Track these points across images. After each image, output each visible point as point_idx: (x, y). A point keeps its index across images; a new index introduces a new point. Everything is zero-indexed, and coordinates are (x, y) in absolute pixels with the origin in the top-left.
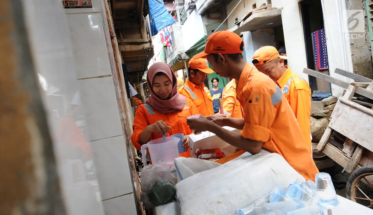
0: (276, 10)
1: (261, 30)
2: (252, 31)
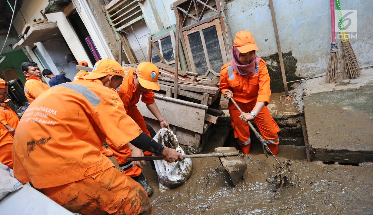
0: (52, 23)
1: (51, 40)
2: (42, 42)
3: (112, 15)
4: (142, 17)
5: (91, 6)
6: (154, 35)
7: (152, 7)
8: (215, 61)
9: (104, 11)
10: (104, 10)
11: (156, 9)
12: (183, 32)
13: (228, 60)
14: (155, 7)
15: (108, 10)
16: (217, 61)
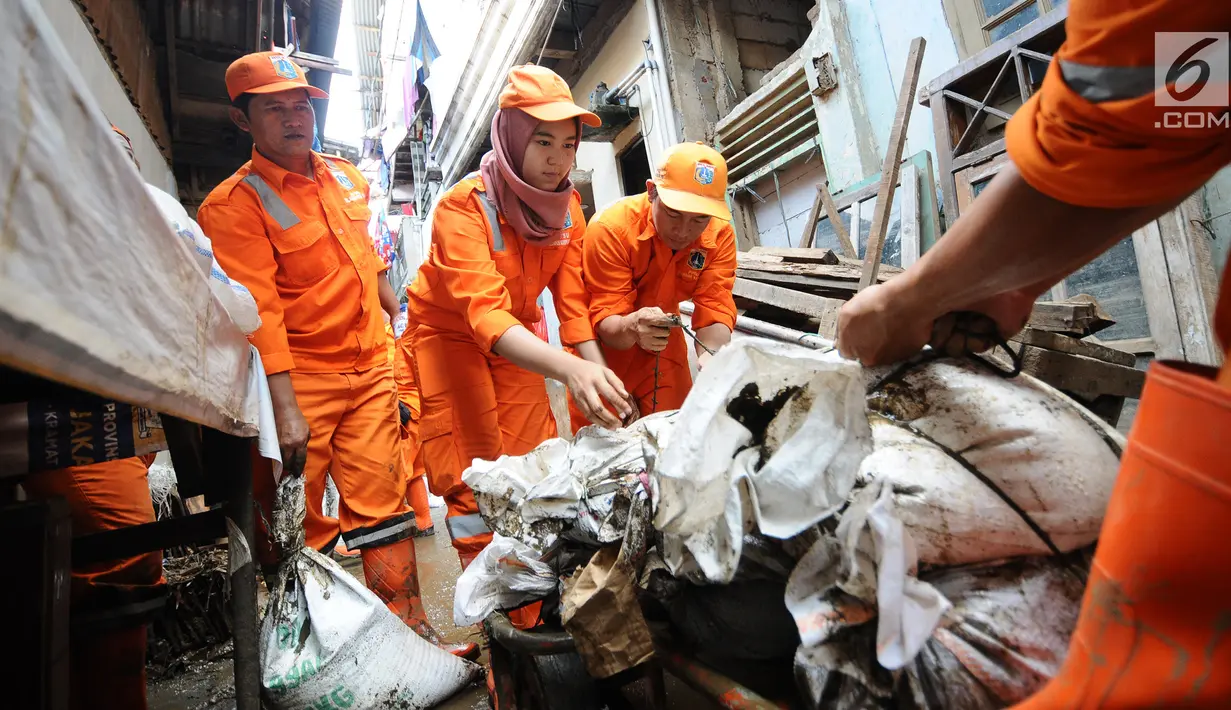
3: (729, 146)
4: (815, 142)
5: (679, 120)
6: (841, 191)
7: (854, 107)
8: (1098, 286)
9: (710, 137)
10: (710, 132)
11: (866, 116)
12: (954, 172)
13: (1174, 278)
14: (866, 109)
15: (721, 133)
16: (1110, 284)
